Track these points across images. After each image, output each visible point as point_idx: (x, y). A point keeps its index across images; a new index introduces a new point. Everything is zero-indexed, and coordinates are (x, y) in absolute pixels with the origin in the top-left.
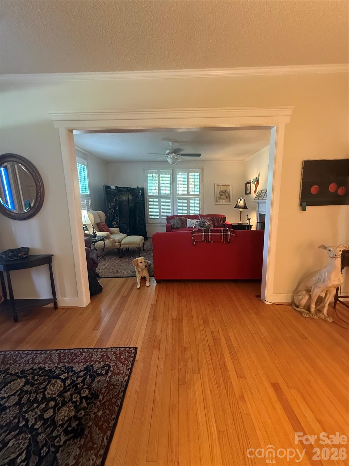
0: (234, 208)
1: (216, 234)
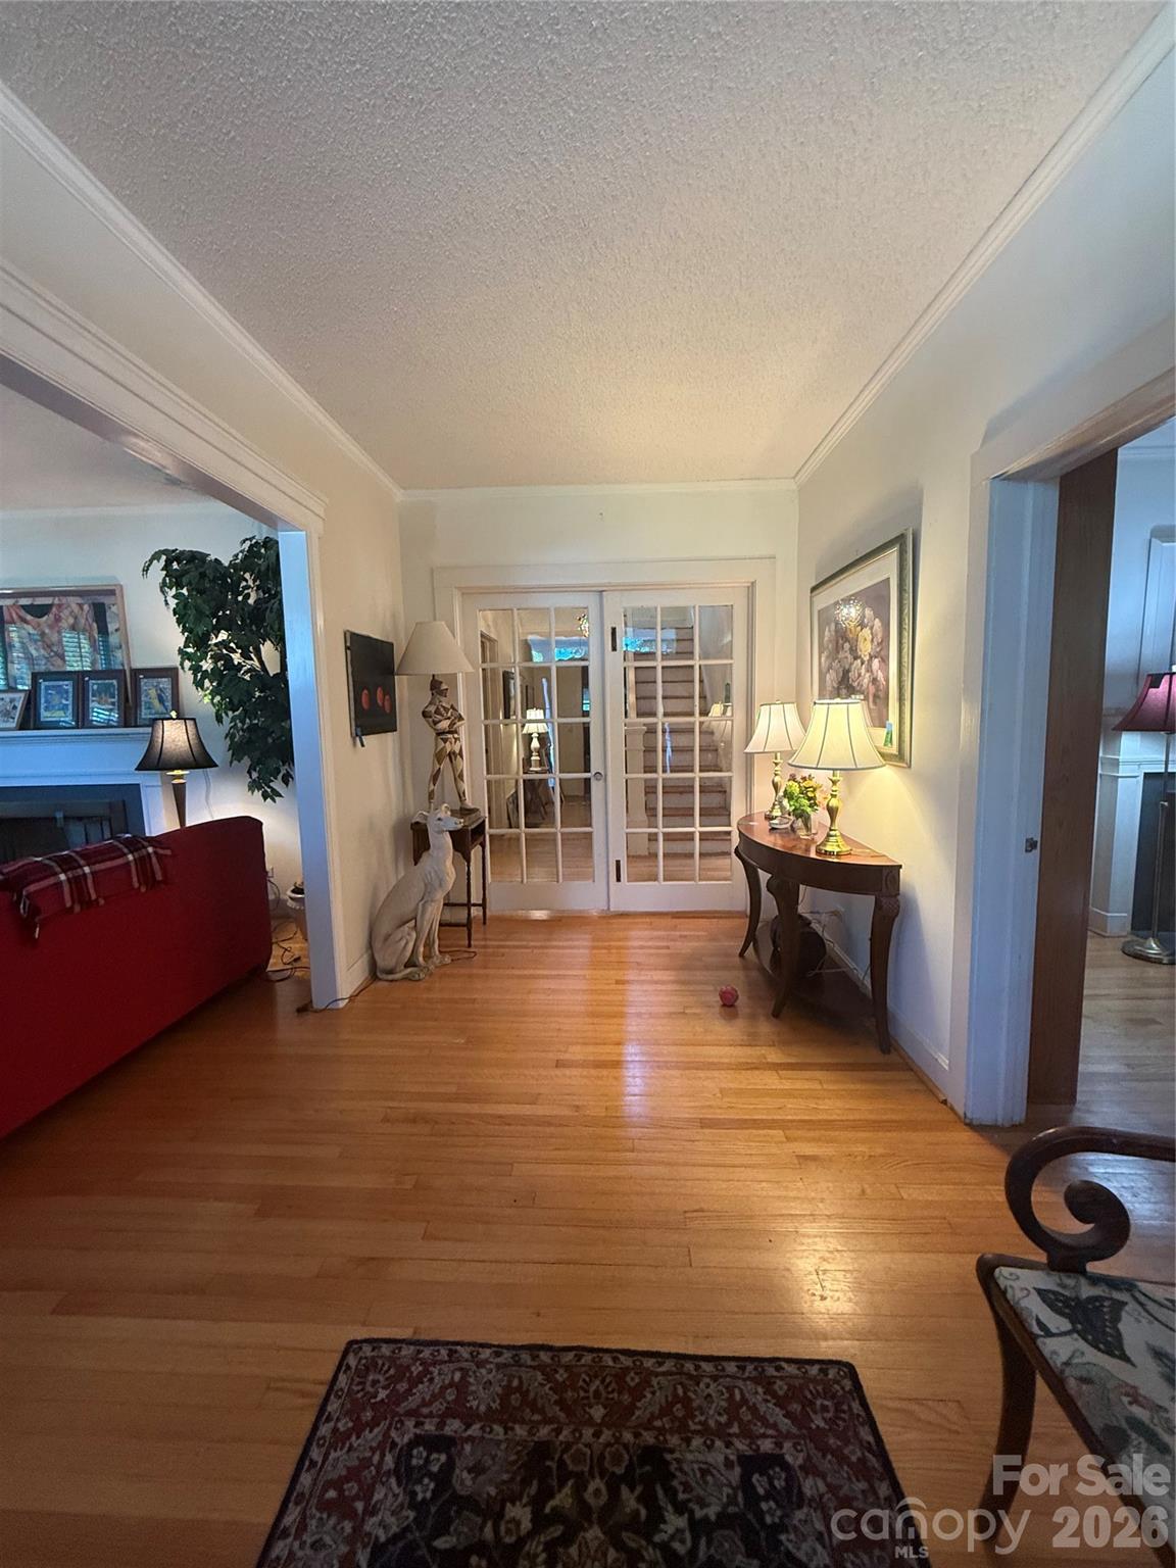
1: (109, 864)
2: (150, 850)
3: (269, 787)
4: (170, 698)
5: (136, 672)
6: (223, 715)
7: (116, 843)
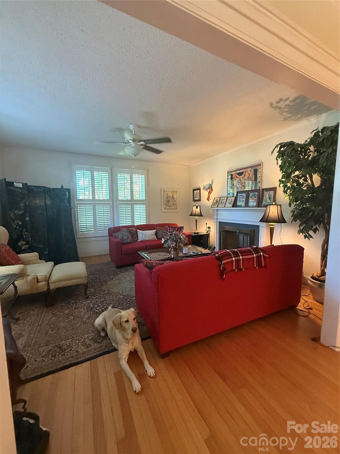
0: (190, 216)
1: (248, 257)
2: (262, 254)
3: (308, 233)
4: (273, 198)
5: (263, 190)
6: (292, 203)
7: (251, 249)
